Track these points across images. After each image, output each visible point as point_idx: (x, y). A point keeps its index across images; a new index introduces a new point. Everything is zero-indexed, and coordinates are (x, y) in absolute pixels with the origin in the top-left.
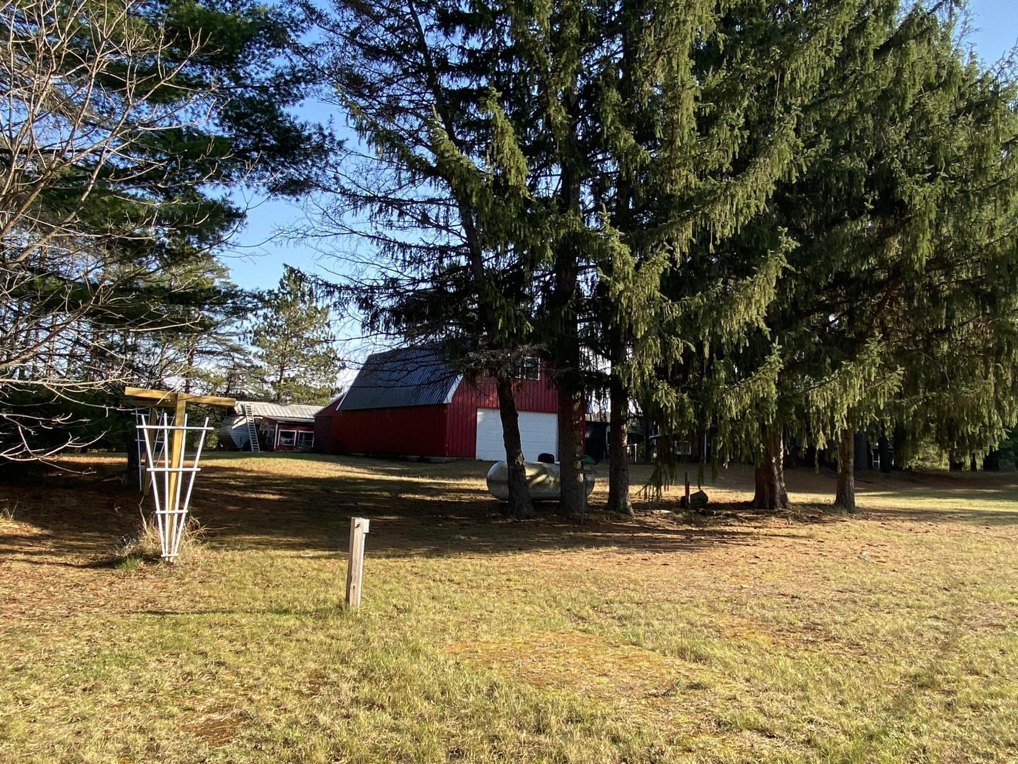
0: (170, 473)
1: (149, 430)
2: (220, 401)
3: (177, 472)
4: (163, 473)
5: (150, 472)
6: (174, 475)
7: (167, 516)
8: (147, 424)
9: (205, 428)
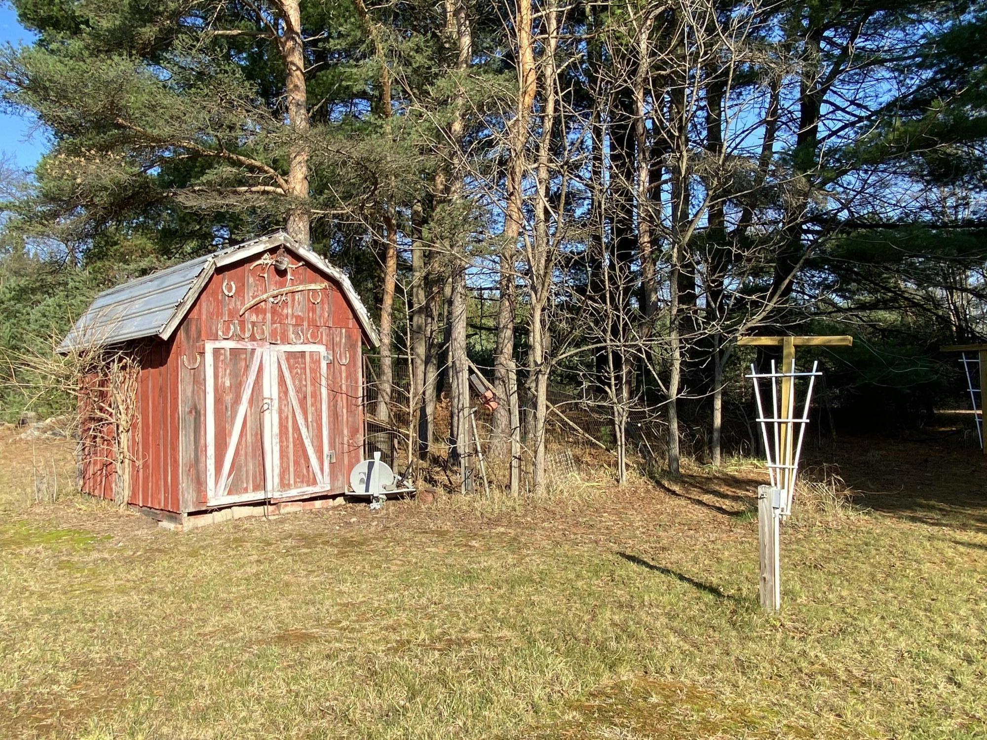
0: (780, 424)
1: (759, 379)
2: (830, 341)
3: (786, 423)
4: (773, 423)
5: (760, 423)
6: (783, 426)
7: (778, 470)
8: (756, 373)
9: (814, 373)
